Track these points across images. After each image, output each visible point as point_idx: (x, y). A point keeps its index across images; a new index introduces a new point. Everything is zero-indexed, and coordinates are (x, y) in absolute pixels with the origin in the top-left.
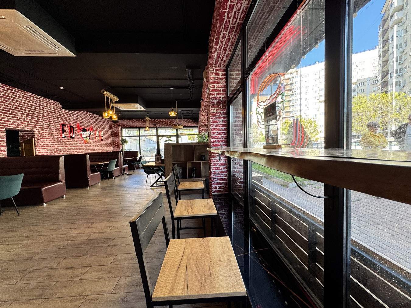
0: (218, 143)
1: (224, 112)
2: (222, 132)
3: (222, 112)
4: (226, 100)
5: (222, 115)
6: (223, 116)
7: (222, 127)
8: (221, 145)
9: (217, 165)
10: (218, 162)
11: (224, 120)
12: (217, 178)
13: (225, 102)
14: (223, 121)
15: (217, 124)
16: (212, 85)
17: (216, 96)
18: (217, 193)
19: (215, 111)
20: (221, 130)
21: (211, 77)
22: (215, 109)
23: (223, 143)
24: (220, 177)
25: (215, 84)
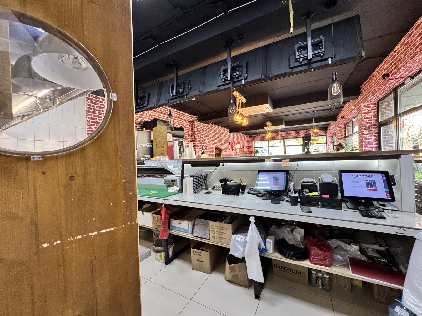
1: (375, 132)
3: (373, 132)
6: (374, 135)
7: (373, 142)
11: (375, 137)
15: (369, 140)
16: (364, 115)
17: (367, 121)
19: (367, 132)
20: (372, 145)
21: (363, 110)
22: (367, 131)
25: (367, 114)
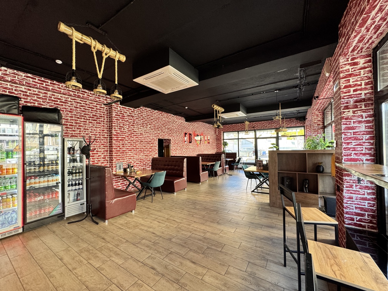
0: (356, 157)
1: (369, 113)
2: (365, 142)
4: (373, 96)
5: (364, 117)
6: (366, 119)
8: (363, 161)
9: (354, 187)
10: (355, 183)
11: (369, 125)
12: (354, 206)
13: (369, 99)
14: (366, 126)
15: (354, 131)
16: (345, 80)
17: (352, 93)
18: (354, 227)
19: (351, 114)
20: (362, 139)
21: (343, 70)
22: (351, 112)
23: (366, 158)
24: (360, 205)
25: (350, 78)
